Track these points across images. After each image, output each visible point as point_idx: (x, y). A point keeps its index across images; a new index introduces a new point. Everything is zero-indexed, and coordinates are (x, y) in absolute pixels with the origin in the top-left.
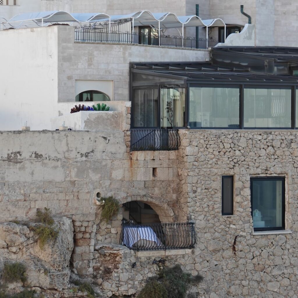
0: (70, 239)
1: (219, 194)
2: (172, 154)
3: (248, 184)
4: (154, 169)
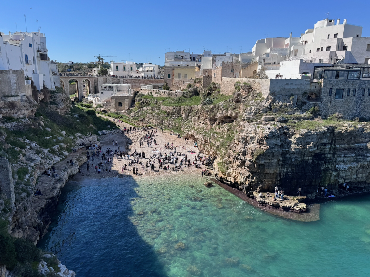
0: (297, 99)
1: (329, 92)
3: (335, 90)
4: (315, 87)
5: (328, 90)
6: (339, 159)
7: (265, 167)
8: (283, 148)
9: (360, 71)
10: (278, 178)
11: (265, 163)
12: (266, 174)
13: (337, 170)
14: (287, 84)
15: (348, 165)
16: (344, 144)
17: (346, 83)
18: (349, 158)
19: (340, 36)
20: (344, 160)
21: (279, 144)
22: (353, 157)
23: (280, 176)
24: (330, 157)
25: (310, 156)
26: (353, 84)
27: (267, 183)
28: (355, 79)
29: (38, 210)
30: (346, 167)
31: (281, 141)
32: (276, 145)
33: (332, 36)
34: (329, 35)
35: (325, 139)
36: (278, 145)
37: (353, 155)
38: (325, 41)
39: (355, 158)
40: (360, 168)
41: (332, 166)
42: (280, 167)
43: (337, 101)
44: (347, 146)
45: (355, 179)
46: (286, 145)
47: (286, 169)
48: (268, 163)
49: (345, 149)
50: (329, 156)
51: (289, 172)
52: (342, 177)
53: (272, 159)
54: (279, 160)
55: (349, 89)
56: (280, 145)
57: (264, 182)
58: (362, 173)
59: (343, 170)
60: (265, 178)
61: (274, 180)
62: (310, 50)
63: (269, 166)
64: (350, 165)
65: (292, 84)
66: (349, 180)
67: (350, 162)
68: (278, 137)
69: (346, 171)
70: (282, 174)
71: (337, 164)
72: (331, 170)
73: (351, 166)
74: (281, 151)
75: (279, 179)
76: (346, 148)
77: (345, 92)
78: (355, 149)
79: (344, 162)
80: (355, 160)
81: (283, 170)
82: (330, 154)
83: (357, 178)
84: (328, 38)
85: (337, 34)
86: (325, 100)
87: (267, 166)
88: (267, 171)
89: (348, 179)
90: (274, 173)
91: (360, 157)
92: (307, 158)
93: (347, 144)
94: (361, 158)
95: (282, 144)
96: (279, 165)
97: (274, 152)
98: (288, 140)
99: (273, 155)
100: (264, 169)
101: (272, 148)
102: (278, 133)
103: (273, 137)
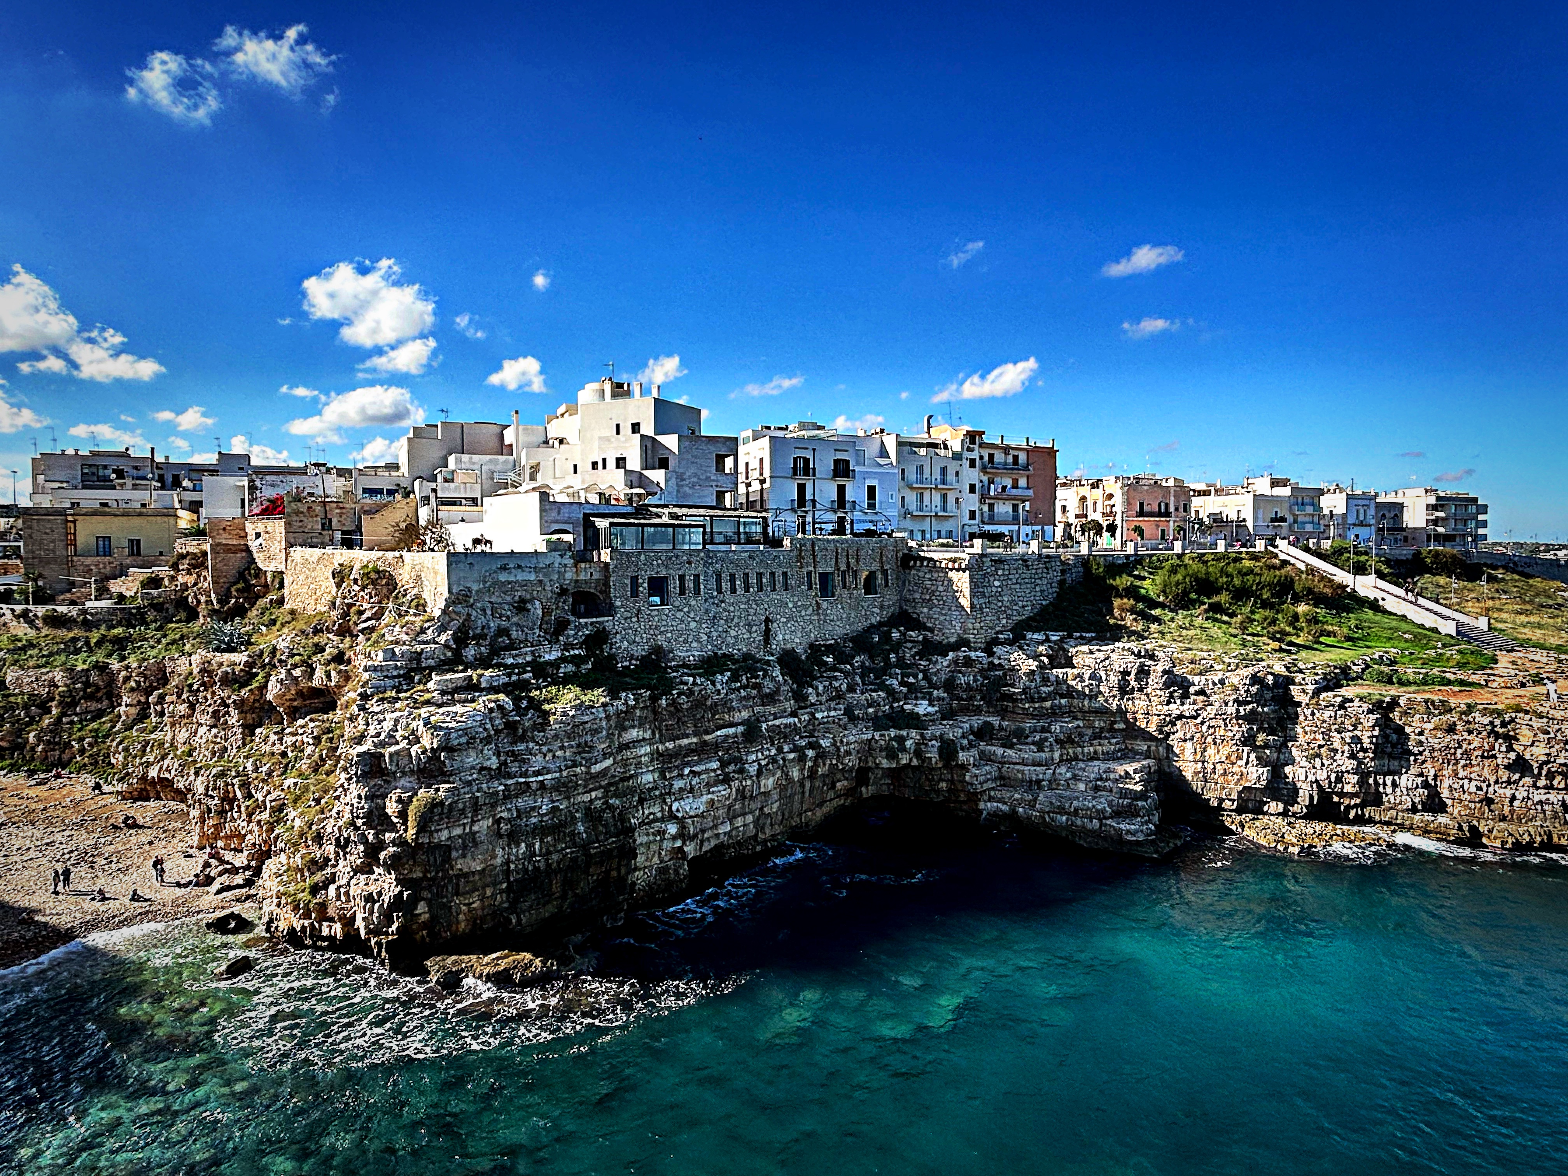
0: (539, 612)
1: (629, 586)
3: (646, 581)
4: (591, 573)
5: (628, 581)
6: (678, 784)
7: (454, 854)
8: (509, 776)
9: (704, 526)
10: (501, 883)
11: (449, 838)
12: (458, 877)
13: (676, 817)
14: (504, 568)
15: (705, 798)
16: (687, 736)
17: (670, 559)
18: (703, 776)
19: (648, 429)
20: (693, 783)
21: (494, 763)
22: (714, 770)
23: (508, 872)
24: (655, 781)
25: (595, 789)
26: (689, 563)
27: (464, 908)
28: (693, 547)
30: (701, 804)
31: (498, 754)
32: (483, 769)
33: (626, 429)
34: (618, 426)
35: (633, 727)
36: (490, 769)
37: (715, 765)
38: (607, 439)
39: (719, 772)
40: (736, 800)
41: (662, 810)
42: (504, 842)
43: (656, 613)
44: (695, 740)
45: (728, 834)
46: (516, 764)
47: (523, 845)
48: (459, 836)
49: (693, 751)
50: (649, 777)
51: (534, 855)
52: (692, 838)
53: (473, 822)
54: (498, 822)
55: (682, 578)
56: (494, 767)
57: (454, 910)
58: (744, 814)
59: (692, 813)
60: (457, 894)
61: (489, 892)
62: (575, 466)
63: (465, 847)
64: (710, 796)
65: (519, 567)
66: (713, 843)
67: (708, 785)
68: (487, 740)
69: (702, 816)
70: (512, 866)
71: (675, 800)
72: (662, 820)
73: (712, 800)
74: (502, 788)
75: (504, 886)
76: (693, 747)
77: (673, 585)
78: (715, 746)
79: (692, 790)
80: (721, 777)
81: (514, 851)
82: (652, 771)
83: (731, 831)
84: (618, 433)
85: (638, 424)
86: (621, 613)
87: (457, 851)
88: (459, 866)
89: (708, 839)
90: (484, 870)
91: (732, 768)
92: (586, 798)
93: (695, 736)
94: (734, 772)
95: (504, 764)
96: (500, 836)
97: (478, 794)
98: (522, 747)
99: (476, 807)
100: (448, 860)
101: (469, 783)
102: (485, 729)
103: (468, 743)
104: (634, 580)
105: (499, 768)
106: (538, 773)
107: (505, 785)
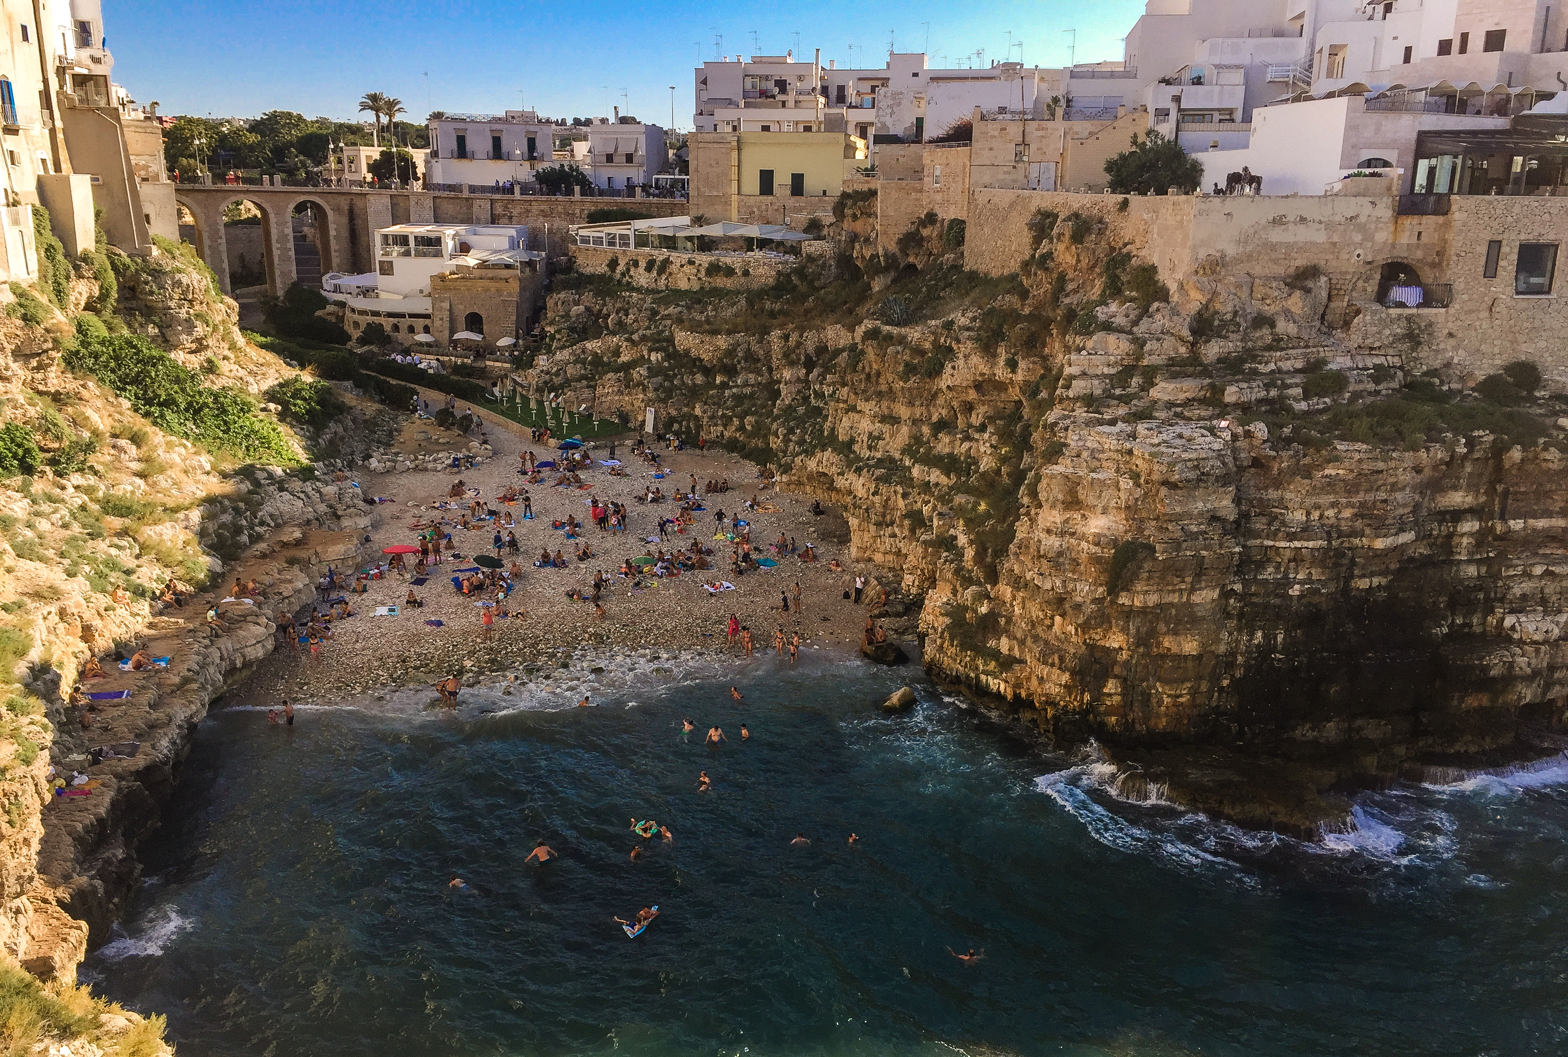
0: (1325, 294)
1: (1484, 258)
2: (1441, 219)
3: (1516, 250)
4: (1420, 233)
5: (1483, 249)
6: (1521, 588)
7: (1163, 627)
8: (1249, 533)
10: (1220, 678)
11: (1160, 605)
12: (1164, 657)
13: (1509, 639)
14: (1278, 222)
16: (1549, 515)
20: (1546, 591)
21: (1231, 513)
23: (1231, 666)
24: (1479, 577)
25: (1381, 574)
27: (1167, 699)
29: (79, 827)
31: (1237, 501)
32: (1214, 518)
35: (1455, 488)
36: (1225, 520)
41: (1486, 624)
42: (1232, 623)
43: (1524, 304)
44: (1562, 522)
46: (1264, 520)
47: (1259, 634)
48: (1171, 604)
49: (1555, 539)
50: (1472, 570)
51: (1274, 650)
52: (1533, 675)
53: (1192, 590)
56: (1231, 518)
57: (1154, 700)
59: (1538, 637)
60: (1161, 679)
61: (1204, 686)
62: (1408, 50)
63: (1178, 622)
65: (1302, 219)
68: (1224, 480)
70: (1240, 659)
71: (1512, 611)
72: (1484, 639)
74: (1239, 549)
75: (1226, 682)
79: (1544, 601)
81: (1246, 638)
82: (1477, 561)
86: (1461, 302)
87: (1167, 624)
88: (1166, 644)
90: (1201, 656)
92: (1363, 584)
93: (1565, 515)
95: (1244, 516)
96: (1228, 615)
97: (1204, 553)
98: (1273, 494)
99: (1200, 570)
100: (1153, 633)
101: (1194, 536)
102: (1224, 463)
103: (1199, 480)
104: (1495, 246)
105: (1237, 522)
106: (1291, 537)
107: (1244, 547)
